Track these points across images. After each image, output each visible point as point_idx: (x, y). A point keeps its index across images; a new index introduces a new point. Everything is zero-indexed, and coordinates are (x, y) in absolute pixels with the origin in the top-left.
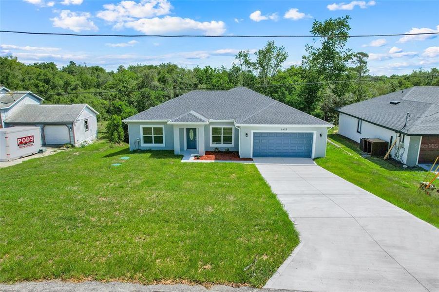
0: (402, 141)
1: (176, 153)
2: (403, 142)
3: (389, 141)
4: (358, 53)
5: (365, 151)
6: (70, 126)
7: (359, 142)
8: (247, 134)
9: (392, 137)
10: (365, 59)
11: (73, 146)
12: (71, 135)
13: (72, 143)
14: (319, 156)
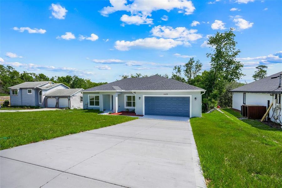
0: (278, 102)
1: (100, 111)
2: (280, 103)
3: (266, 105)
4: (259, 66)
5: (244, 116)
6: (69, 98)
7: (240, 110)
8: (140, 98)
9: (269, 101)
10: (265, 69)
11: (69, 109)
12: (69, 103)
13: (69, 107)
14: (195, 116)
